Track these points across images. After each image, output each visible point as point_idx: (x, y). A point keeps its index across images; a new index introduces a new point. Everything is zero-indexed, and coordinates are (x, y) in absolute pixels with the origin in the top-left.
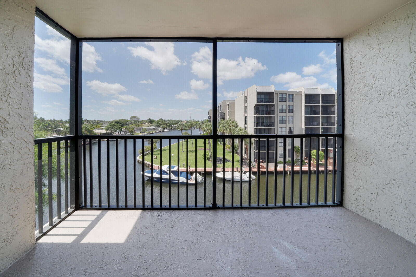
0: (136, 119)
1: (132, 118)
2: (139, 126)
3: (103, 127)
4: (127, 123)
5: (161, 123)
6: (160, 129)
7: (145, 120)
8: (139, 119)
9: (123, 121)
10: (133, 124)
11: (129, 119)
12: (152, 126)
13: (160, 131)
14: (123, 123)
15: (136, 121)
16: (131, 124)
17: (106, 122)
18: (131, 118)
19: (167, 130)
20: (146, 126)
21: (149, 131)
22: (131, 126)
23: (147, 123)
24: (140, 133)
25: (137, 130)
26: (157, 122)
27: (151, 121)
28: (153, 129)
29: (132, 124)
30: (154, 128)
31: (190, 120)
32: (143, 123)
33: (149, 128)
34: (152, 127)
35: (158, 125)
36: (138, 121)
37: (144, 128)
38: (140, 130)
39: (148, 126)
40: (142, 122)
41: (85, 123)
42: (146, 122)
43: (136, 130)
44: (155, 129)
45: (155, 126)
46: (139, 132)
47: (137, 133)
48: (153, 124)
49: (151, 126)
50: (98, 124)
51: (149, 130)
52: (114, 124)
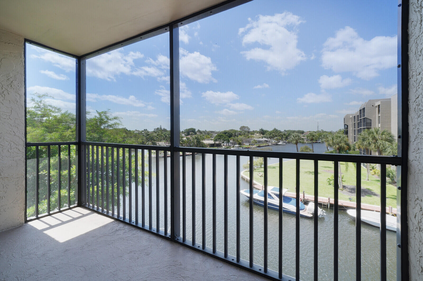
0: (246, 130)
1: (242, 128)
2: (249, 138)
3: (212, 137)
4: (236, 134)
5: (275, 134)
6: (273, 141)
7: (257, 131)
8: (249, 129)
9: (232, 132)
10: (243, 134)
11: (239, 130)
12: (264, 138)
13: (274, 144)
14: (231, 133)
15: (246, 132)
16: (240, 134)
17: (216, 133)
18: (240, 129)
19: (282, 143)
20: (257, 137)
21: (259, 144)
22: (240, 137)
23: (258, 134)
24: (250, 145)
25: (246, 142)
26: (271, 133)
27: (263, 132)
28: (265, 141)
29: (241, 135)
30: (267, 140)
31: (317, 130)
32: (254, 134)
33: (261, 139)
34: (264, 139)
35: (271, 136)
36: (249, 132)
37: (254, 140)
38: (249, 142)
39: (260, 138)
40: (253, 133)
41: (198, 133)
42: (257, 133)
43: (245, 142)
44: (267, 141)
45: (267, 138)
46: (248, 144)
47: (246, 146)
48: (265, 135)
49: (262, 138)
50: (208, 134)
51: (259, 142)
52: (222, 134)
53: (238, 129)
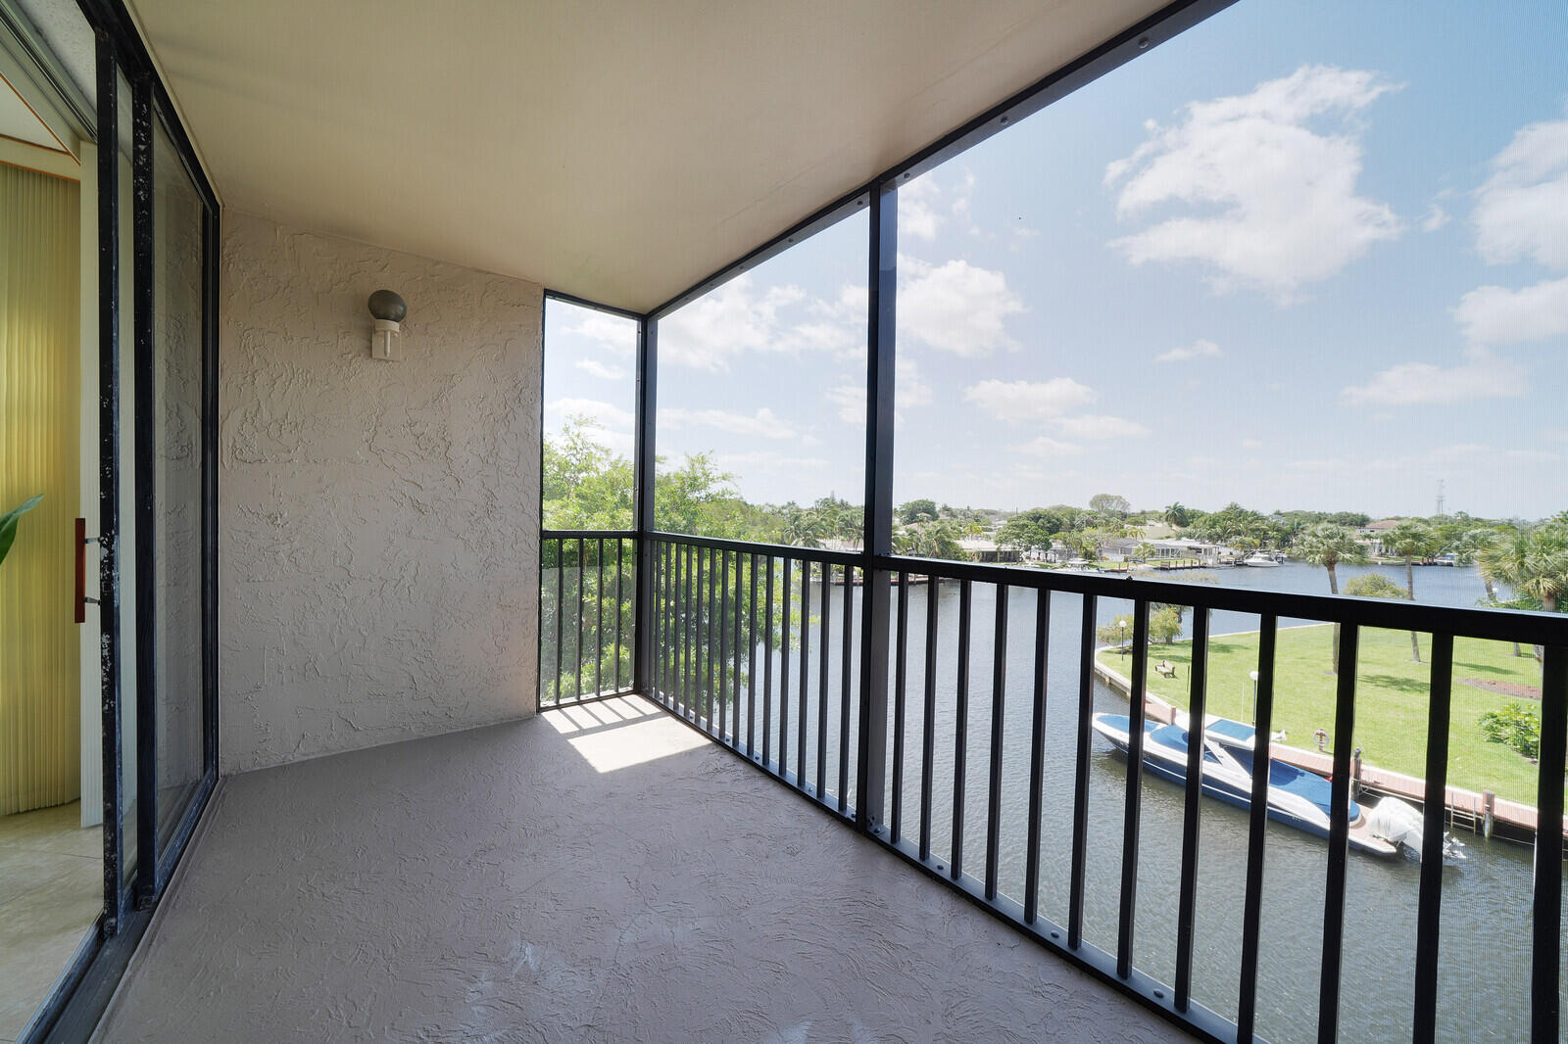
0: (1115, 507)
1: (1100, 500)
2: (1124, 535)
3: (991, 530)
4: (1077, 522)
5: (1233, 525)
6: (1225, 552)
7: (1156, 512)
8: (1125, 505)
9: (1059, 515)
10: (1101, 524)
11: (1086, 507)
12: (1184, 539)
13: (1227, 563)
14: (1057, 520)
15: (1118, 519)
16: (1089, 524)
17: (1004, 517)
18: (1092, 504)
19: (1264, 558)
20: (1157, 534)
21: (1166, 559)
22: (1088, 531)
23: (1159, 525)
24: (1126, 560)
25: (1114, 550)
26: (1214, 522)
27: (1180, 517)
28: (1190, 548)
29: (1095, 526)
30: (1196, 544)
31: (1434, 513)
32: (1144, 524)
33: (1172, 543)
34: (1185, 543)
35: (1217, 534)
36: (1124, 516)
37: (1144, 545)
38: (1124, 550)
39: (1168, 537)
40: (1141, 519)
41: (942, 517)
42: (1160, 519)
43: (1108, 550)
44: (1199, 550)
45: (1200, 538)
46: (1120, 558)
47: (1111, 565)
48: (1189, 529)
49: (1179, 537)
50: (978, 520)
51: (1165, 552)
52: (1026, 522)
53: (1082, 504)
